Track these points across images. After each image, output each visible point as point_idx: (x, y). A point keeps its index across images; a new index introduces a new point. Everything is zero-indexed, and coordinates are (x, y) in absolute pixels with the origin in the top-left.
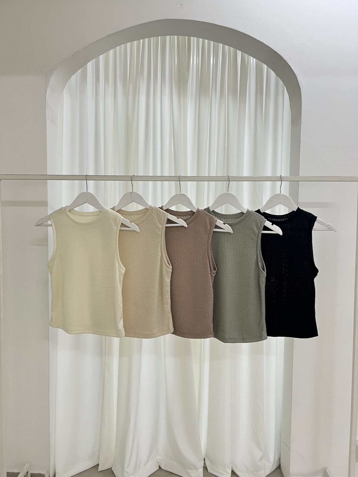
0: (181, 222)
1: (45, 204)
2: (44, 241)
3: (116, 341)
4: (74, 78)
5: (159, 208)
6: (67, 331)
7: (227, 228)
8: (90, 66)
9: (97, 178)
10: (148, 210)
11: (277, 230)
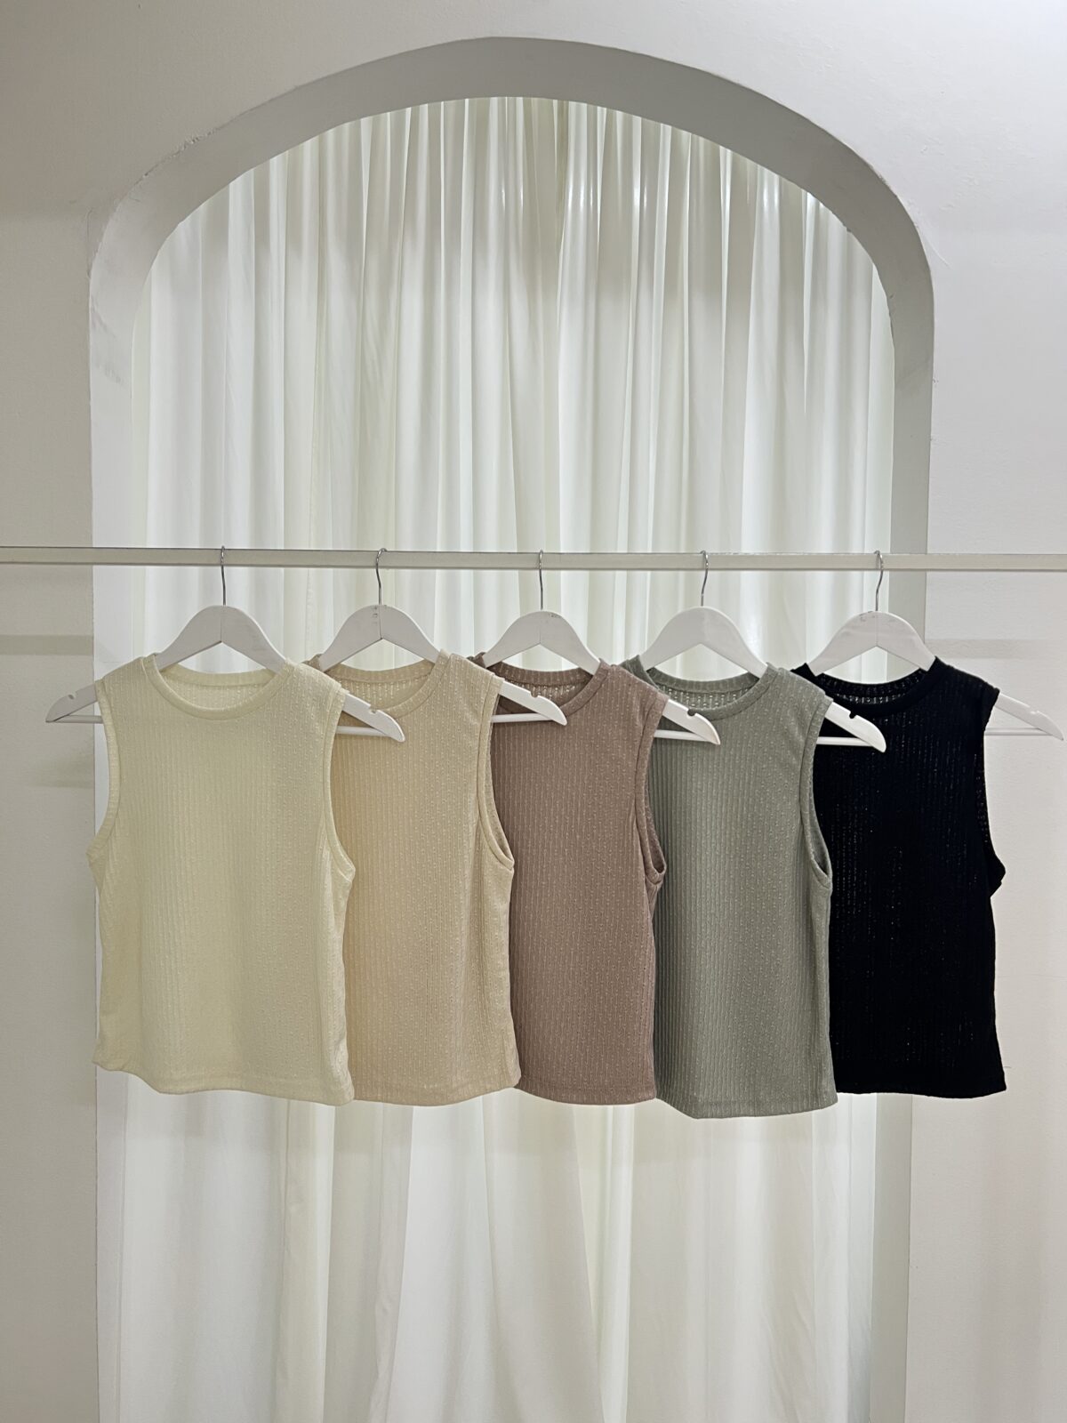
0: (545, 708)
1: (84, 645)
2: (80, 772)
3: (323, 1115)
4: (186, 231)
5: (469, 661)
6: (154, 1083)
7: (701, 729)
8: (238, 190)
9: (258, 558)
10: (432, 669)
11: (868, 734)
